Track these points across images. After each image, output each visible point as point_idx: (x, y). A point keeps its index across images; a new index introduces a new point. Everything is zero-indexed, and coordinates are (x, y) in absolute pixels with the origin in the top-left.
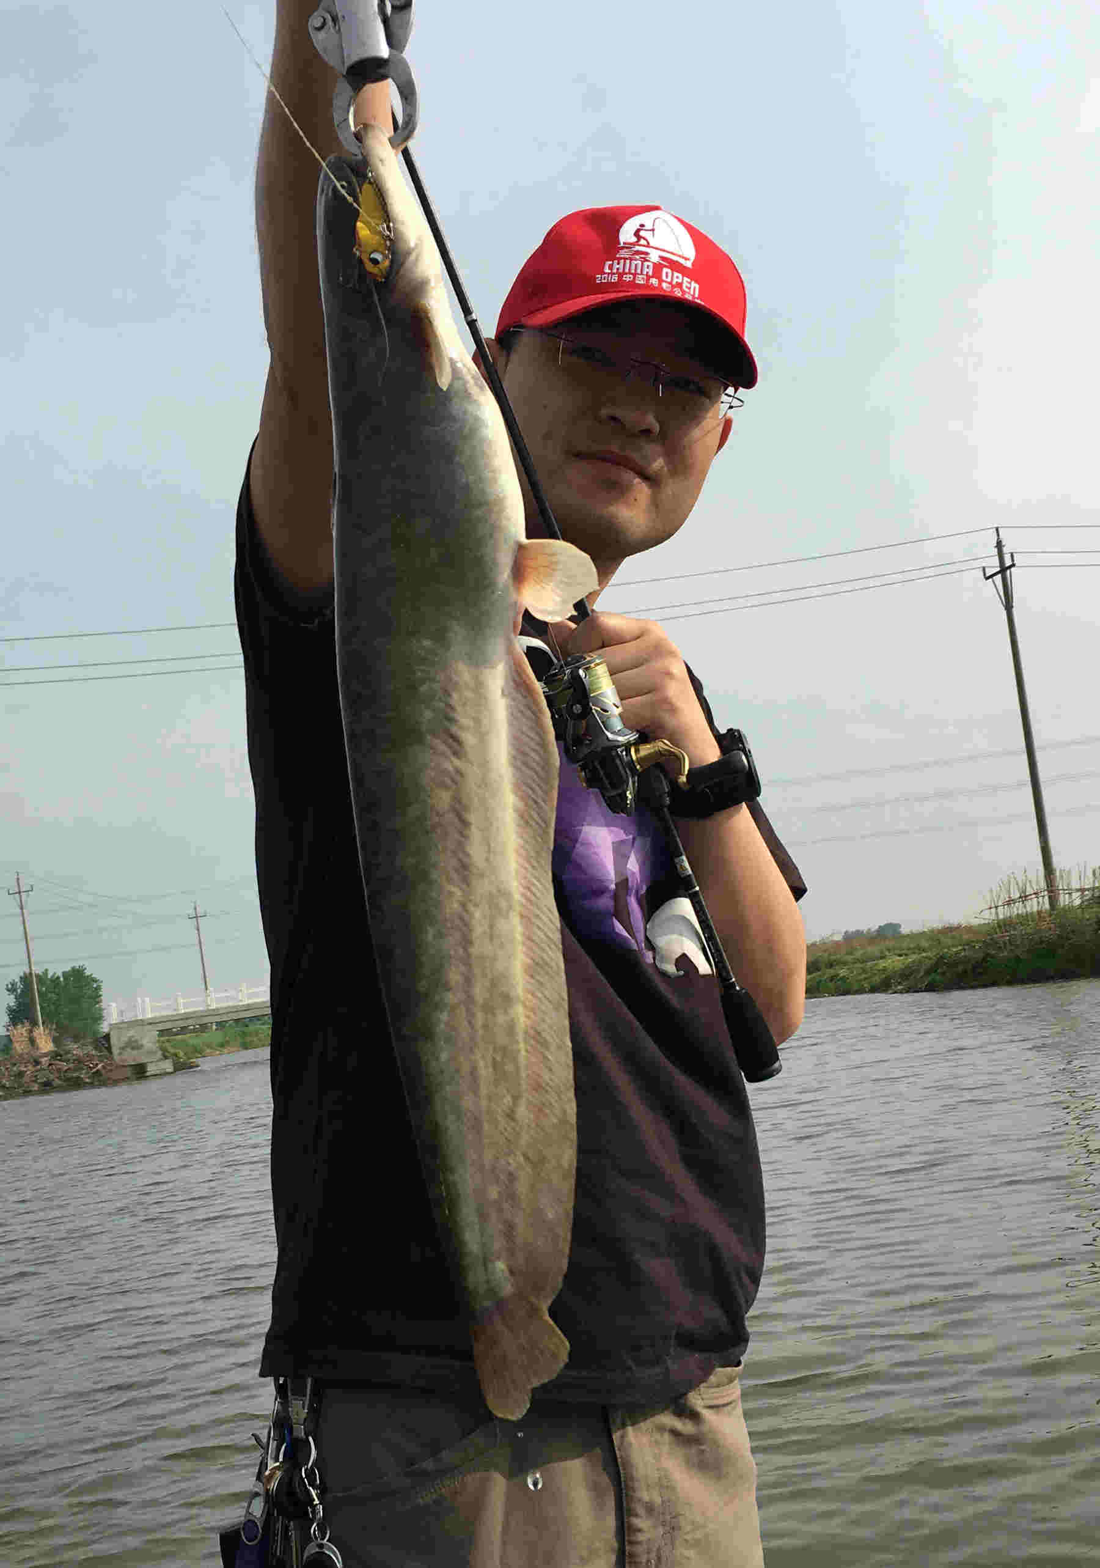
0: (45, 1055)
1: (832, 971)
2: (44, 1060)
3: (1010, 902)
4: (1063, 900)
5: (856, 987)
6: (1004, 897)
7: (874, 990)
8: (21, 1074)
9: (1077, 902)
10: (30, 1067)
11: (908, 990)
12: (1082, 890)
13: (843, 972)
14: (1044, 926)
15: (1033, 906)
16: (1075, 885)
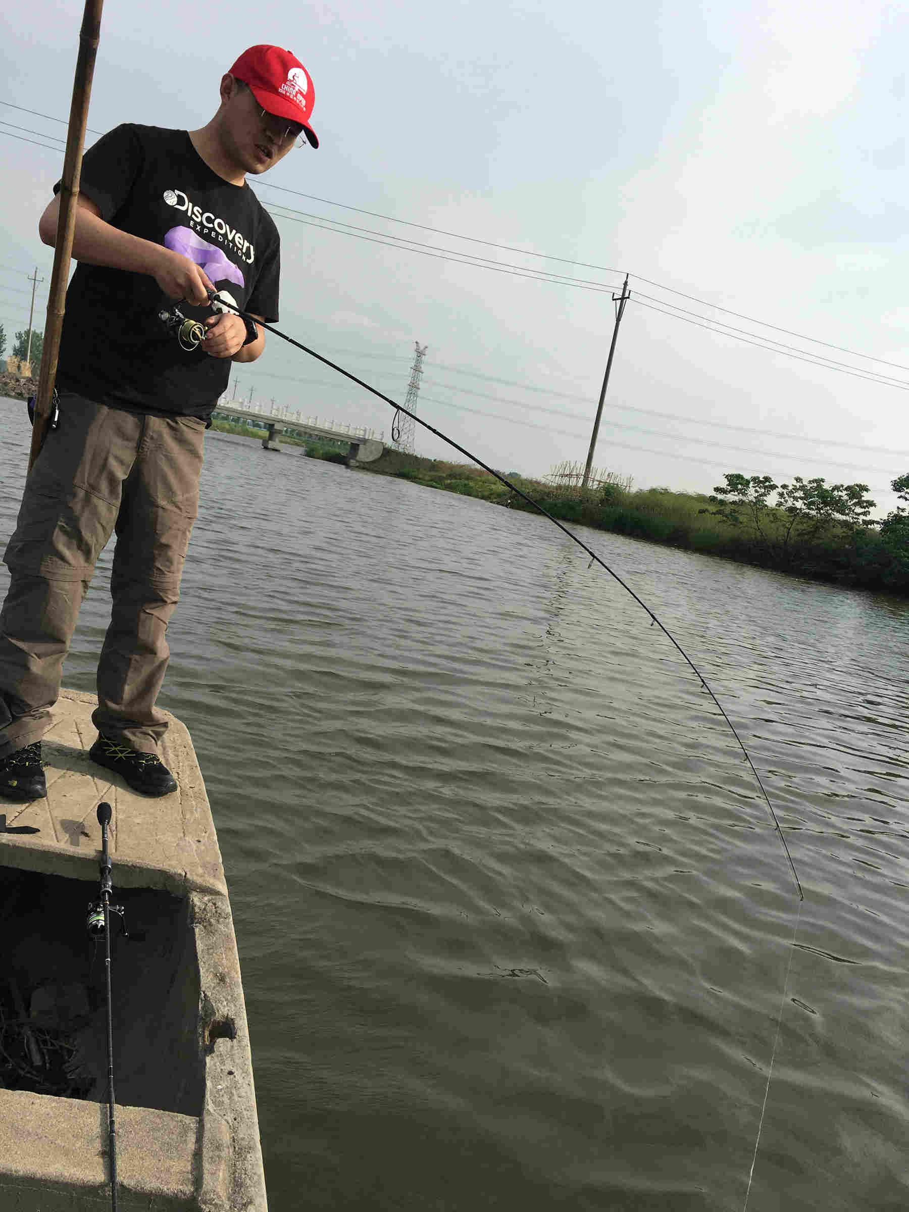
0: (24, 378)
1: (466, 482)
2: (23, 381)
3: (562, 476)
4: (590, 483)
5: (475, 493)
6: (561, 471)
7: (483, 498)
8: (6, 384)
9: (595, 487)
10: (13, 382)
11: (498, 503)
12: (600, 482)
13: (472, 484)
14: (574, 493)
15: (573, 482)
16: (598, 478)
